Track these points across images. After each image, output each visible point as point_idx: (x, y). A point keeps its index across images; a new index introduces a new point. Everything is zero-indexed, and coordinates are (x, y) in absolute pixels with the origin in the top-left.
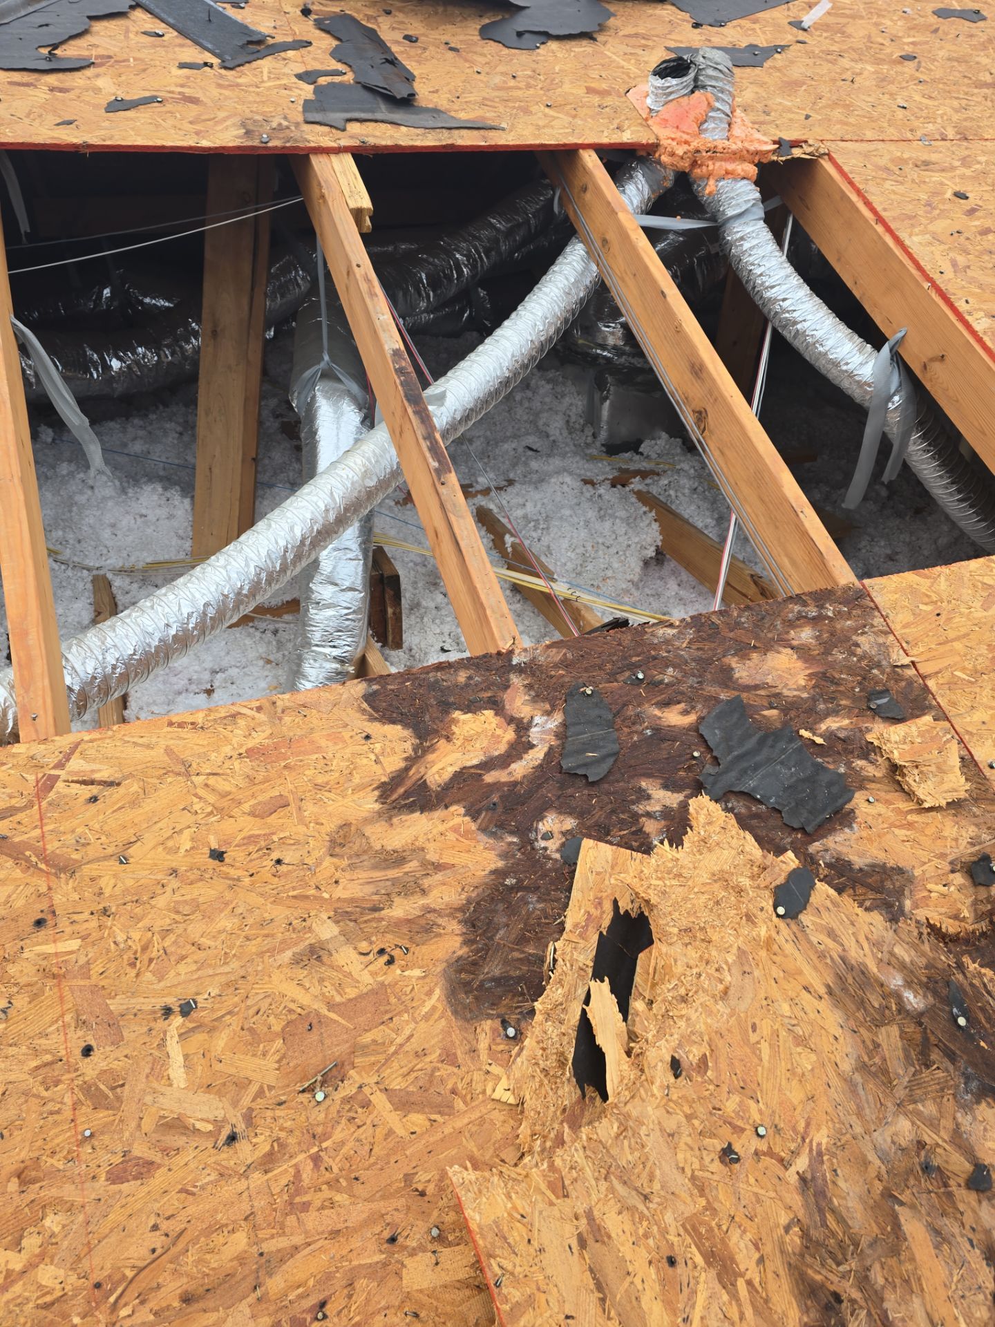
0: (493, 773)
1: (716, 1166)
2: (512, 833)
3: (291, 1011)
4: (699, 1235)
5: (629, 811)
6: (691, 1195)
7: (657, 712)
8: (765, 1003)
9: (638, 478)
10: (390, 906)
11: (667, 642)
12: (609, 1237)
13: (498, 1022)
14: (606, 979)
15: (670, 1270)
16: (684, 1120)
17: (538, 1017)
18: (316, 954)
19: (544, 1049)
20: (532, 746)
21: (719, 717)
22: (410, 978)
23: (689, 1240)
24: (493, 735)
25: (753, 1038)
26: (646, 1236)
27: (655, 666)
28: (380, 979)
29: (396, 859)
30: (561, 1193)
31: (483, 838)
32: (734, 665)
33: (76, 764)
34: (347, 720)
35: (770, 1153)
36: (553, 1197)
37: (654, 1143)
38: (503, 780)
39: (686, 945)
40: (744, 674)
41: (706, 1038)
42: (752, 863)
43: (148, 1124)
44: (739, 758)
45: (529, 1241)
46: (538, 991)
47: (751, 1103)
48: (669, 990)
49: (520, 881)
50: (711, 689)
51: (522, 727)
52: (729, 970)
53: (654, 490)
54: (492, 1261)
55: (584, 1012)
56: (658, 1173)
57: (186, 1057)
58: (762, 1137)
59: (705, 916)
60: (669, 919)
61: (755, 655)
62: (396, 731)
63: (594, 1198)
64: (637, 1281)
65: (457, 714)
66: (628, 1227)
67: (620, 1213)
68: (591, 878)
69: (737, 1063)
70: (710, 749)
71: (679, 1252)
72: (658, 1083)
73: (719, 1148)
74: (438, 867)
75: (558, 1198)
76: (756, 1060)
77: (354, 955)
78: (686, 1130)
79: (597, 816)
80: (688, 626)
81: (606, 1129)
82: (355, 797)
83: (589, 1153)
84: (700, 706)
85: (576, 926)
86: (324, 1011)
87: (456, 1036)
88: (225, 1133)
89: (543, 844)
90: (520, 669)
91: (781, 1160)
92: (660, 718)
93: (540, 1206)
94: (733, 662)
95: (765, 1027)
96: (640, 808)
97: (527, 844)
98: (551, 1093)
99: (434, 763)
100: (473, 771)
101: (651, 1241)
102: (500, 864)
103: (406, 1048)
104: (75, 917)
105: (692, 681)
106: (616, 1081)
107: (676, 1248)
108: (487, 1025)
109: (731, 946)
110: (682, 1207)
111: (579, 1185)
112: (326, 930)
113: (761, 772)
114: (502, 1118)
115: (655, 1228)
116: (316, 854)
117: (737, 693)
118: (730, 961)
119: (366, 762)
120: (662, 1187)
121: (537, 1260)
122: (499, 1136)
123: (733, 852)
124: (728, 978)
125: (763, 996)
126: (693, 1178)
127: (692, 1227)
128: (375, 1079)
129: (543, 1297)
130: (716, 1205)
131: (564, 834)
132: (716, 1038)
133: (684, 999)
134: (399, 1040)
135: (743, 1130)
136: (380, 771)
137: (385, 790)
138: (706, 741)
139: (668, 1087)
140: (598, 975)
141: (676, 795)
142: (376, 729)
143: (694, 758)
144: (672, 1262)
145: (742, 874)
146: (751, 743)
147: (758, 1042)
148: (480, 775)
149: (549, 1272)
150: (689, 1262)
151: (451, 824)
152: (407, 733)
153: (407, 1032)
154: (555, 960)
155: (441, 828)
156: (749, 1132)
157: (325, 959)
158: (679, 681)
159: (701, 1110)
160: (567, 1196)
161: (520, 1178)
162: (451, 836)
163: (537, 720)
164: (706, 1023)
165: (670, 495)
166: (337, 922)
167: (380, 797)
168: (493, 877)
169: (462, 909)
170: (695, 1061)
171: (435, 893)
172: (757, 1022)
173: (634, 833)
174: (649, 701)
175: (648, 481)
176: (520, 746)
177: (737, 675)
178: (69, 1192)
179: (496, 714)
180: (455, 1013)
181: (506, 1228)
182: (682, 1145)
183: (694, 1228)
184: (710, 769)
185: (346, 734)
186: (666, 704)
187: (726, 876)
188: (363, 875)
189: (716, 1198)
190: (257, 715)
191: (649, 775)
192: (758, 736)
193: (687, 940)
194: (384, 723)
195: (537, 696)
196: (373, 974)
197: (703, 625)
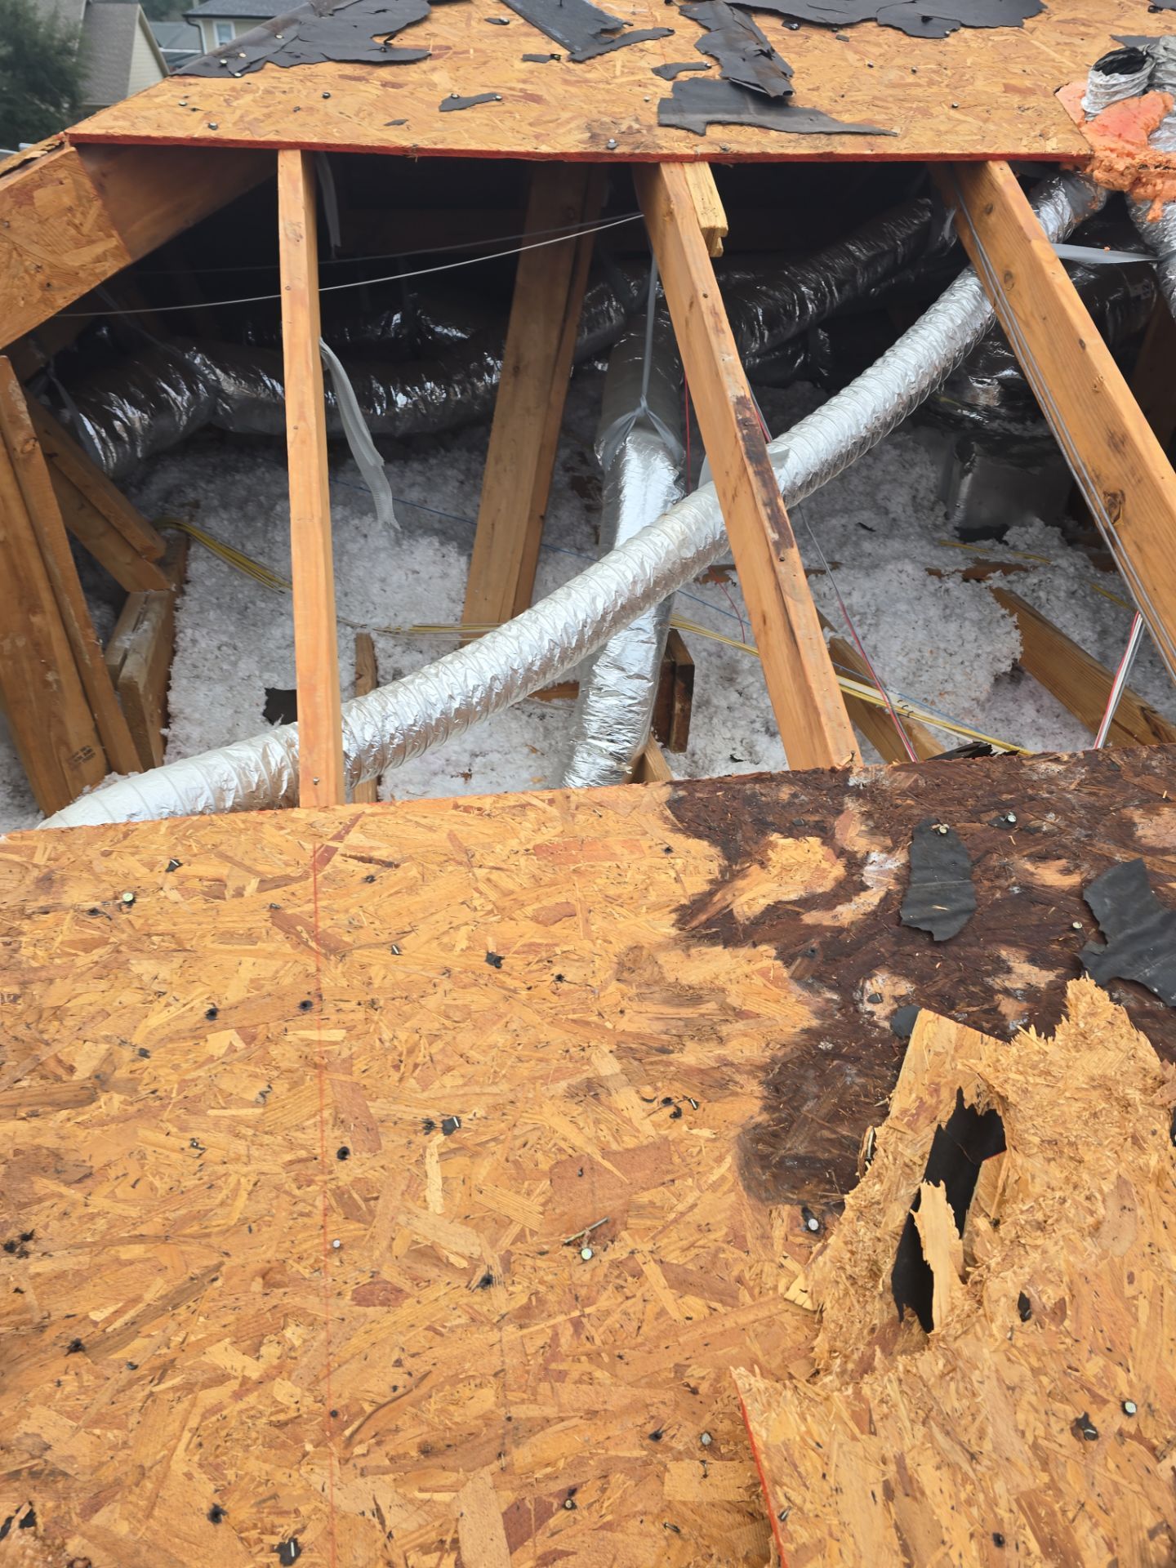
0: (814, 913)
1: (1067, 1438)
2: (832, 988)
3: (561, 1150)
4: (1037, 1516)
5: (982, 984)
6: (1031, 1466)
7: (1029, 866)
8: (1148, 1250)
9: (998, 573)
10: (681, 1050)
11: (1050, 780)
12: (923, 1493)
13: (797, 1210)
14: (942, 1183)
15: (996, 1551)
16: (1029, 1373)
17: (848, 1213)
18: (592, 1091)
19: (852, 1253)
20: (865, 888)
21: (1112, 882)
22: (697, 1137)
23: (1023, 1520)
24: (817, 868)
25: (1129, 1291)
26: (969, 1502)
27: (1031, 810)
28: (663, 1132)
29: (691, 996)
30: (867, 1428)
31: (796, 988)
32: (1137, 819)
33: (355, 838)
34: (647, 827)
35: (1138, 1437)
36: (856, 1431)
37: (989, 1394)
38: (826, 923)
39: (1049, 1160)
40: (1150, 832)
41: (1066, 1279)
42: (1145, 1072)
43: (400, 1247)
44: (1134, 938)
45: (824, 1476)
46: (852, 1183)
47: (1119, 1371)
48: (1022, 1212)
49: (837, 1047)
50: (1104, 846)
51: (854, 863)
52: (1104, 1201)
53: (1019, 589)
54: (778, 1489)
55: (911, 1219)
56: (990, 1430)
57: (445, 1179)
58: (1129, 1415)
59: (1076, 1130)
60: (1029, 1125)
61: (1166, 810)
62: (701, 847)
63: (908, 1442)
64: (954, 1554)
65: (775, 837)
66: (947, 1487)
67: (938, 1468)
68: (928, 1058)
69: (1104, 1318)
70: (1095, 922)
71: (1008, 1530)
72: (999, 1321)
73: (1072, 1417)
74: (740, 1014)
75: (862, 1433)
76: (1130, 1319)
77: (636, 1099)
78: (1030, 1387)
79: (940, 983)
80: (1079, 762)
81: (929, 1363)
82: (650, 917)
83: (905, 1388)
84: (1086, 866)
85: (904, 1112)
86: (598, 1157)
87: (747, 1216)
88: (480, 1274)
89: (869, 1007)
90: (858, 793)
91: (1153, 1449)
92: (1032, 874)
93: (841, 1437)
94: (1137, 816)
95: (1146, 1280)
96: (997, 982)
97: (849, 1004)
98: (857, 1306)
99: (743, 891)
100: (789, 907)
101: (974, 1511)
102: (815, 1023)
103: (688, 1218)
104: (342, 1005)
105: (1079, 833)
106: (945, 1308)
107: (1006, 1526)
108: (786, 1210)
109: (1108, 1171)
110: (1017, 1478)
111: (890, 1422)
112: (607, 1066)
113: (1162, 960)
114: (794, 1323)
115: (981, 1497)
116: (602, 976)
117: (1138, 856)
118: (1106, 1189)
119: (665, 878)
120: (995, 1449)
121: (831, 1500)
122: (789, 1344)
123: (1121, 1055)
124: (1101, 1211)
125: (1146, 1240)
126: (1035, 1447)
127: (1028, 1505)
128: (649, 1246)
129: (835, 1546)
130: (1062, 1485)
131: (896, 999)
132: (1080, 1282)
133: (1041, 1226)
134: (681, 1207)
135: (1105, 1402)
136: (680, 892)
137: (685, 913)
138: (1090, 911)
139: (1012, 1329)
140: (931, 1176)
141: (1044, 973)
142: (679, 841)
143: (1074, 930)
144: (999, 1541)
145: (1131, 1085)
146: (1152, 921)
147: (1135, 1298)
148: (798, 914)
149: (846, 1518)
150: (1021, 1547)
151: (759, 966)
152: (714, 851)
153: (690, 1200)
154: (874, 1149)
155: (747, 969)
156: (1113, 1406)
157: (603, 1097)
158: (1062, 832)
159: (1053, 1367)
160: (874, 1433)
161: (817, 1399)
162: (758, 981)
163: (874, 856)
164: (1067, 1261)
165: (1038, 598)
166: (619, 1058)
167: (678, 921)
168: (805, 1037)
169: (765, 1068)
170: (1050, 1304)
171: (734, 1044)
172: (1136, 1273)
173: (986, 1012)
174: (1019, 851)
175: (1012, 577)
176: (851, 886)
177: (1140, 833)
178: (312, 1304)
179: (823, 843)
180: (748, 1188)
181: (797, 1455)
182: (1024, 1404)
183: (1031, 1507)
184: (1093, 946)
185: (645, 843)
186: (1042, 858)
187: (1109, 1083)
188: (653, 1008)
189: (1063, 1477)
190: (549, 808)
191: (1011, 943)
192: (1161, 913)
193: (1050, 1154)
194: (688, 837)
195: (876, 827)
196: (656, 1125)
197: (1099, 763)
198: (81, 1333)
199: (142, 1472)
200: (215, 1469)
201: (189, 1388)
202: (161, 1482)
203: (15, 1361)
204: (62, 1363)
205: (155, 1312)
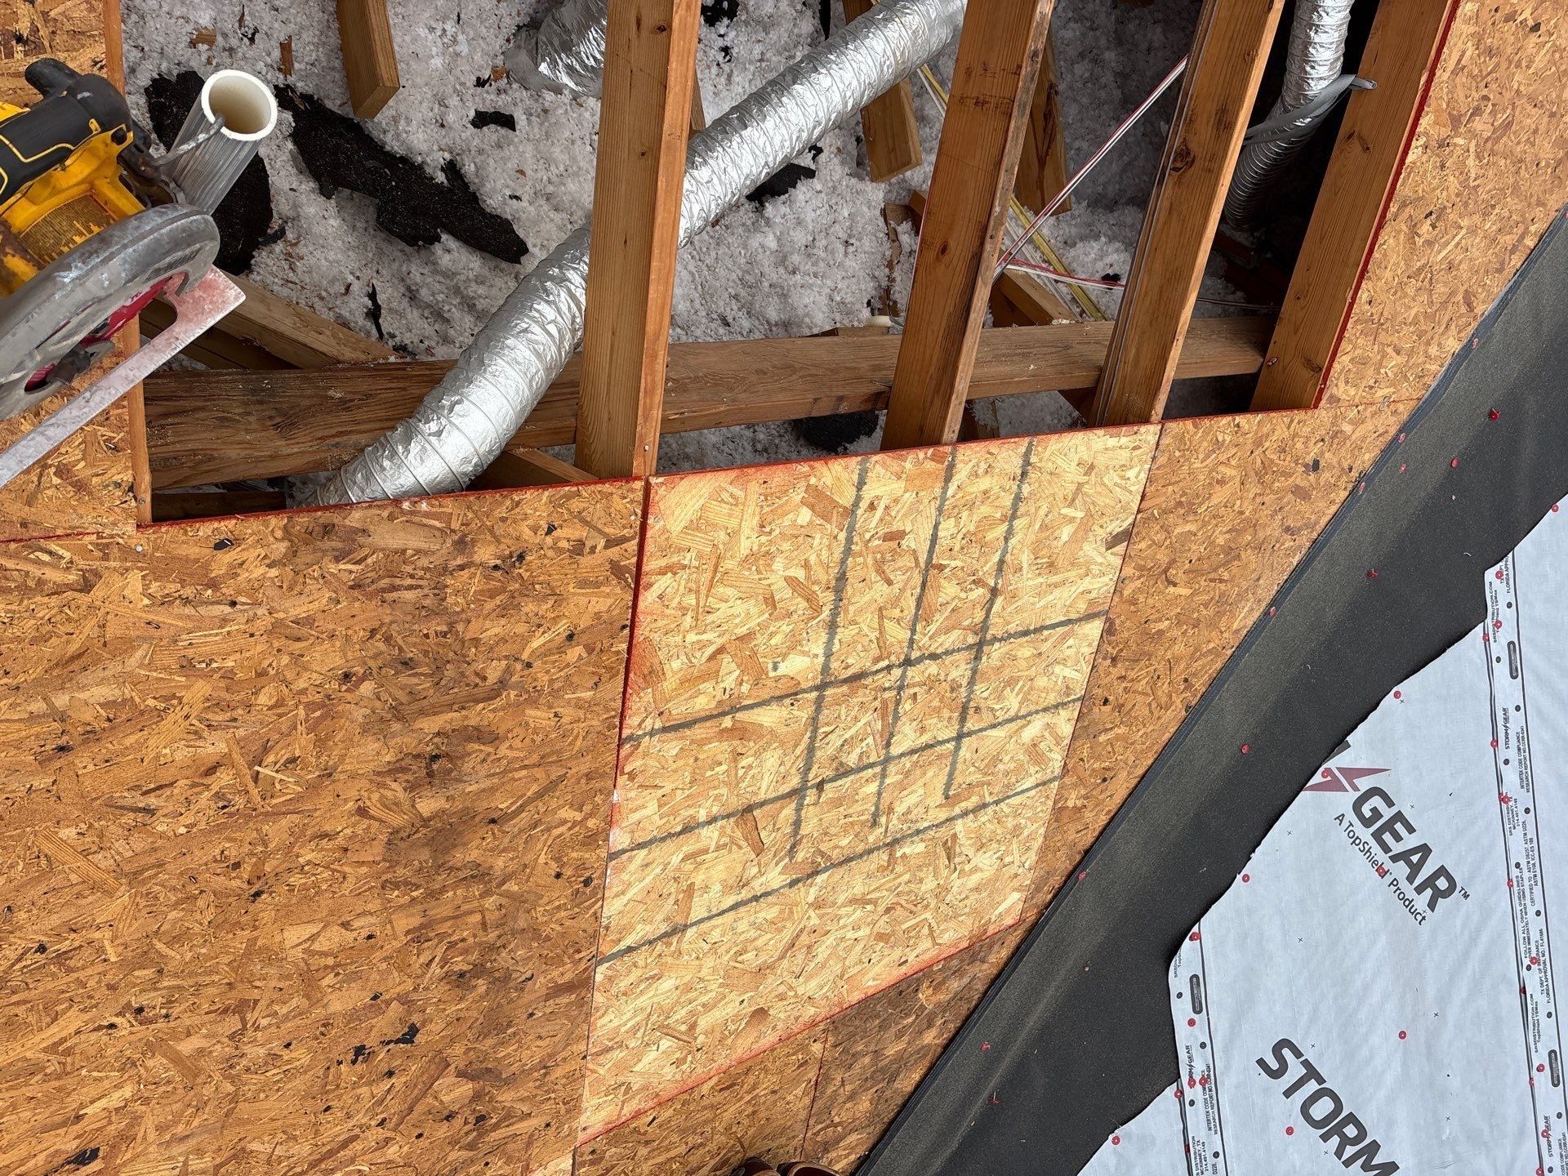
198: (495, 816)
199: (525, 866)
200: (557, 859)
201: (549, 829)
202: (533, 869)
203: (460, 834)
204: (485, 829)
205: (531, 800)
